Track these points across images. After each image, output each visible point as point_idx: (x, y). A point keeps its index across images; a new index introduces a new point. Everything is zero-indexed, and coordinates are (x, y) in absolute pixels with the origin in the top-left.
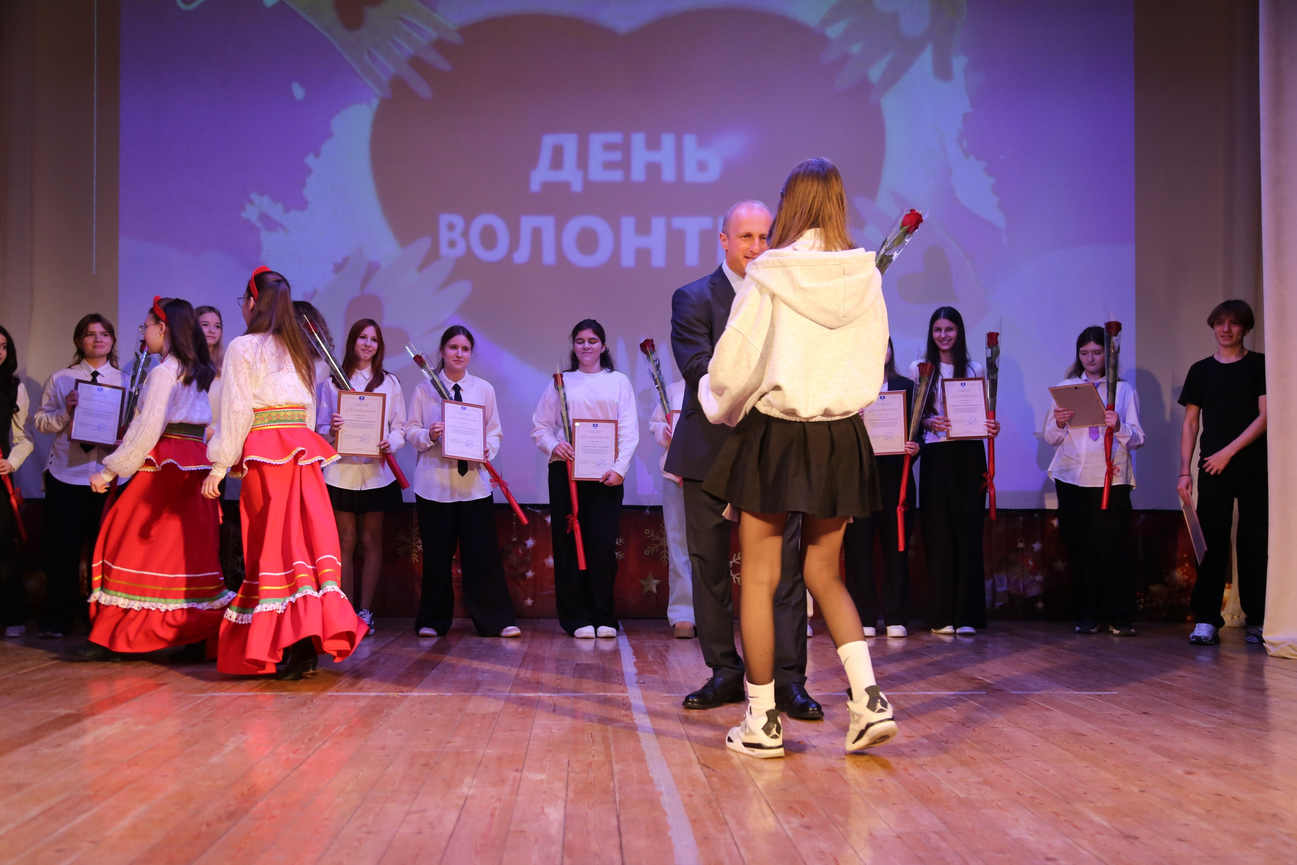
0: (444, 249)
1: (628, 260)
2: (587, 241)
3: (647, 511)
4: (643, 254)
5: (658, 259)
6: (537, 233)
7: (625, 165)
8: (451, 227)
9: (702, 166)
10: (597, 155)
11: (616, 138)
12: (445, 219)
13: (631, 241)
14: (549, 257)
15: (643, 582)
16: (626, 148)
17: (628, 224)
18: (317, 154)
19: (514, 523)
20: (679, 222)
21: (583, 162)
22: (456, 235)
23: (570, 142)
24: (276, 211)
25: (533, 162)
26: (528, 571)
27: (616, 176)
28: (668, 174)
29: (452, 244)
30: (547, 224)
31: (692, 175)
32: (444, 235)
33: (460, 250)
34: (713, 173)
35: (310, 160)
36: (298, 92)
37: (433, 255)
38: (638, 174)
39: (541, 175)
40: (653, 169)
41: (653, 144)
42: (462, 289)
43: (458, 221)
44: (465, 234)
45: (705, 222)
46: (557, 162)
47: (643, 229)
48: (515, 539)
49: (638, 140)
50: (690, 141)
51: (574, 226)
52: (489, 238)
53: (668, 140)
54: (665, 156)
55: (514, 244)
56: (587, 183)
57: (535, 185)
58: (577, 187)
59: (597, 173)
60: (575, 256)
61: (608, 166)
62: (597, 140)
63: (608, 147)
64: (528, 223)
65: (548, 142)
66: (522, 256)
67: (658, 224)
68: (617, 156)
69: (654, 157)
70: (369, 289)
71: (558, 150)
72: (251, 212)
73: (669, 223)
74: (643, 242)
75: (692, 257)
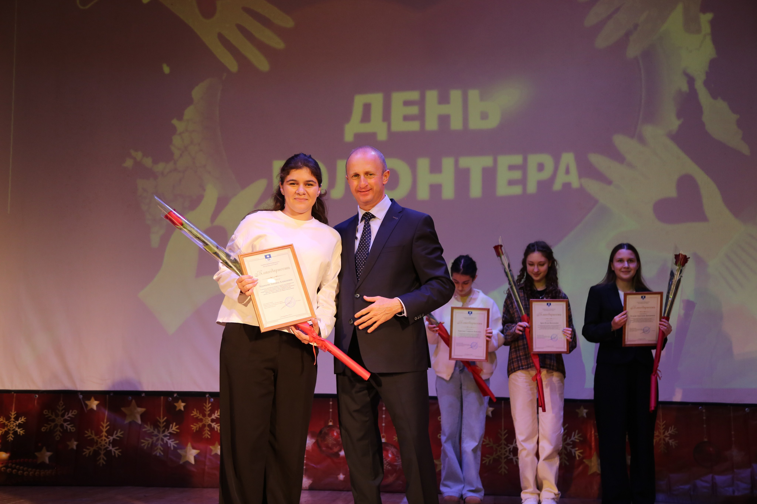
1: (423, 194)
4: (436, 189)
5: (448, 193)
7: (421, 117)
9: (484, 116)
10: (398, 110)
11: (414, 95)
13: (426, 179)
16: (421, 103)
17: (423, 164)
18: (180, 118)
19: (331, 410)
20: (465, 162)
21: (387, 116)
23: (376, 100)
24: (148, 162)
25: (347, 116)
26: (340, 450)
27: (414, 126)
28: (456, 124)
31: (476, 123)
34: (493, 122)
35: (175, 122)
36: (166, 69)
38: (432, 124)
39: (353, 129)
40: (444, 120)
41: (444, 99)
45: (487, 161)
46: (366, 117)
47: (436, 168)
48: (331, 424)
50: (474, 94)
53: (456, 95)
54: (454, 108)
55: (332, 184)
56: (391, 134)
57: (349, 137)
58: (382, 136)
59: (399, 125)
61: (406, 118)
62: (398, 98)
63: (407, 103)
64: (342, 165)
65: (359, 101)
66: (337, 193)
67: (448, 163)
68: (414, 110)
69: (444, 109)
70: (218, 222)
71: (367, 108)
72: (129, 163)
73: (456, 162)
74: (436, 179)
75: (476, 190)
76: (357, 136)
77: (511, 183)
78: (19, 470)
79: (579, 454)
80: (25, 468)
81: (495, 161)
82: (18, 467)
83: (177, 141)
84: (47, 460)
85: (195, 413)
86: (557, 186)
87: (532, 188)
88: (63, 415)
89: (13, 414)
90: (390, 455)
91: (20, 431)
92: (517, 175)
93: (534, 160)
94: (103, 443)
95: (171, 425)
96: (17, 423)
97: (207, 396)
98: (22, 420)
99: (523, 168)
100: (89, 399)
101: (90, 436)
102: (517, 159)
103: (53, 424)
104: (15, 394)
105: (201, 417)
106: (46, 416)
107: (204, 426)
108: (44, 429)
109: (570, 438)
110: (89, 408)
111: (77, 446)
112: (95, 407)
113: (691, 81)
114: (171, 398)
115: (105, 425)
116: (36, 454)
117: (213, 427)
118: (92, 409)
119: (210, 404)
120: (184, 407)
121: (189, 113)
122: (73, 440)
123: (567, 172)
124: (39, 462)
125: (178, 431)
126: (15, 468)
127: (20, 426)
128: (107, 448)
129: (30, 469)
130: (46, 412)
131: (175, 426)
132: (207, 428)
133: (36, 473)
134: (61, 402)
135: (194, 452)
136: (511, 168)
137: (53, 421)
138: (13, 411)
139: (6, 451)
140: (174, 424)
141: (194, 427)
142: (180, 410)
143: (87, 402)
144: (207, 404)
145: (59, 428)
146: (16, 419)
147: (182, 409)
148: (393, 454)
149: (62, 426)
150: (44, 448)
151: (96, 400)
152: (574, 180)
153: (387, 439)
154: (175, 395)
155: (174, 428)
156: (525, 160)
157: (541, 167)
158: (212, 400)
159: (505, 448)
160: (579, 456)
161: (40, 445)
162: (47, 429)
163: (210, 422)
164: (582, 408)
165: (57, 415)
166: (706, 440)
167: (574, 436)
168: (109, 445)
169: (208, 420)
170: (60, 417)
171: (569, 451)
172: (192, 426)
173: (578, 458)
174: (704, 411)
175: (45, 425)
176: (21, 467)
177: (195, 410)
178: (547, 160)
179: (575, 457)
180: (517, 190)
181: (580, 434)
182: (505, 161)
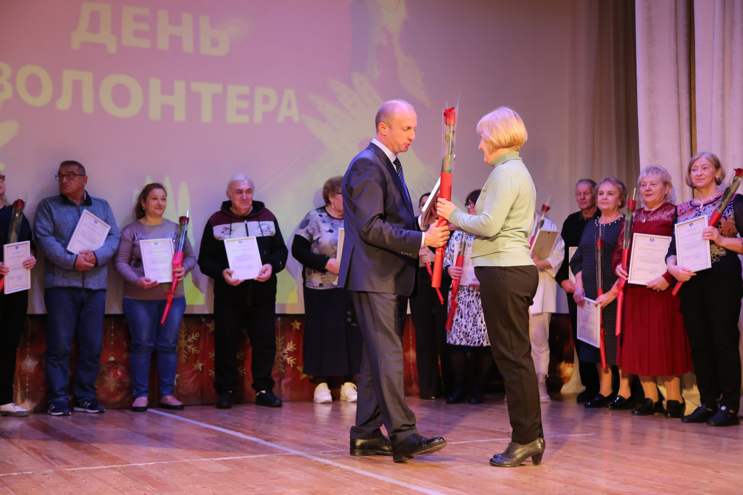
1: (155, 114)
2: (120, 96)
4: (167, 110)
5: (180, 115)
6: (77, 85)
7: (152, 35)
9: (215, 43)
10: (129, 25)
11: (145, 12)
13: (158, 99)
14: (88, 107)
16: (152, 20)
17: (155, 84)
20: (196, 86)
21: (116, 29)
22: (3, 81)
23: (105, 10)
25: (73, 23)
27: (145, 43)
28: (188, 47)
29: (1, 88)
30: (86, 78)
31: (206, 49)
33: (8, 94)
34: (222, 50)
38: (163, 44)
39: (79, 37)
40: (175, 41)
41: (175, 21)
42: (10, 128)
43: (6, 69)
44: (12, 81)
45: (218, 88)
46: (94, 26)
47: (168, 89)
49: (163, 16)
50: (204, 20)
51: (111, 82)
52: (34, 85)
53: (187, 18)
54: (185, 31)
55: (57, 93)
56: (121, 47)
57: (76, 45)
58: (112, 49)
59: (130, 40)
60: (110, 108)
61: (138, 34)
62: (129, 12)
63: (137, 18)
64: (69, 76)
65: (87, 8)
66: (64, 104)
67: (180, 86)
68: (145, 27)
69: (176, 31)
71: (95, 17)
73: (188, 87)
74: (167, 100)
75: (207, 116)
76: (84, 45)
77: (239, 112)
79: (293, 362)
81: (225, 89)
86: (280, 119)
87: (258, 119)
90: (119, 373)
92: (244, 105)
93: (260, 92)
99: (250, 98)
102: (245, 90)
109: (286, 348)
113: (389, 36)
123: (289, 107)
136: (240, 97)
148: (122, 371)
152: (294, 114)
153: (115, 357)
156: (252, 91)
157: (266, 100)
160: (293, 364)
164: (296, 321)
167: (289, 346)
171: (285, 360)
173: (292, 366)
178: (272, 93)
179: (290, 365)
180: (244, 119)
181: (294, 345)
182: (234, 90)
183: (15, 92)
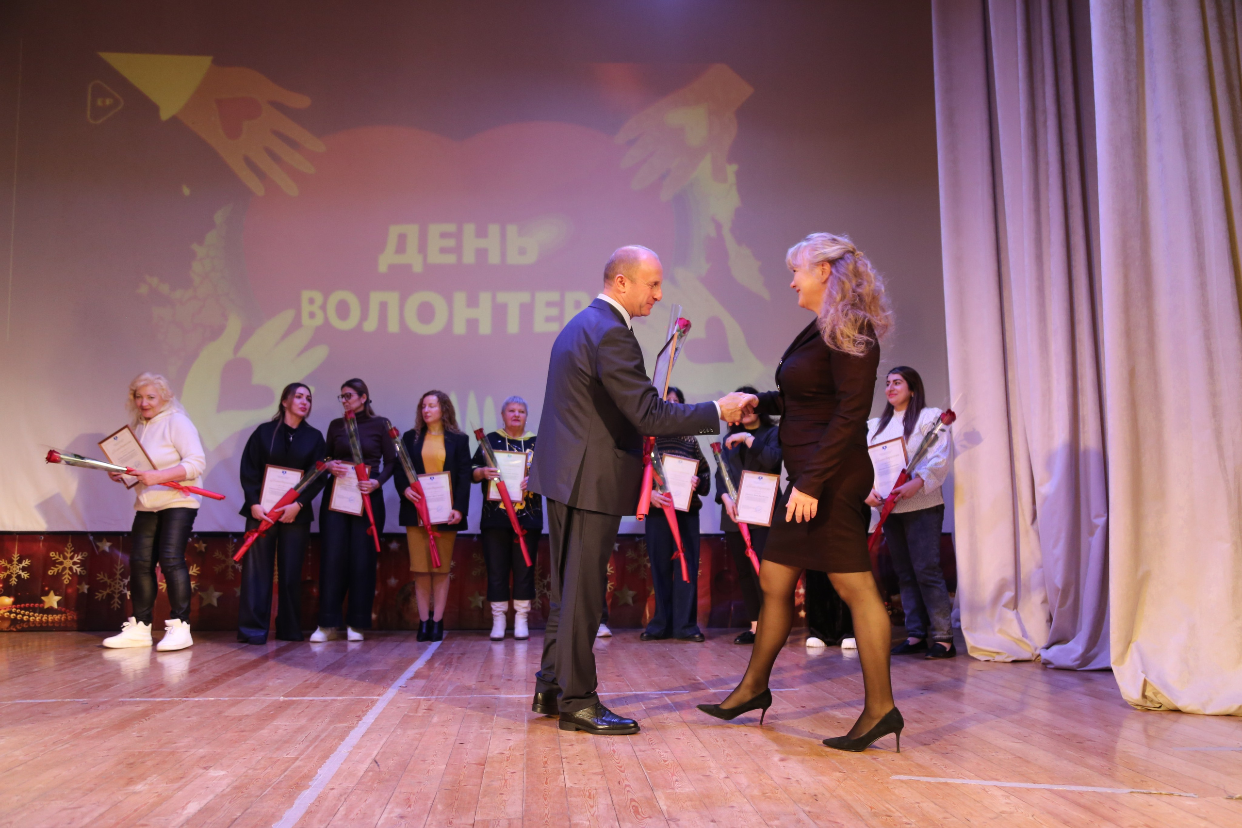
0: (305, 320)
1: (459, 328)
2: (426, 313)
3: (475, 539)
4: (472, 324)
5: (485, 328)
6: (383, 306)
7: (458, 250)
8: (312, 301)
9: (522, 251)
10: (435, 242)
11: (451, 228)
12: (306, 295)
13: (462, 313)
14: (393, 326)
15: (470, 599)
16: (458, 236)
17: (460, 298)
18: (201, 242)
20: (502, 297)
21: (423, 248)
22: (315, 308)
23: (412, 231)
24: (165, 288)
25: (381, 247)
27: (451, 259)
28: (494, 258)
29: (312, 315)
30: (392, 298)
31: (513, 258)
32: (306, 308)
33: (319, 320)
34: (531, 258)
35: (195, 247)
36: (186, 191)
37: (296, 324)
38: (469, 258)
39: (386, 260)
40: (482, 253)
41: (482, 233)
42: (320, 353)
43: (318, 297)
44: (323, 308)
45: (524, 297)
46: (401, 248)
47: (473, 302)
49: (469, 229)
50: (512, 230)
51: (415, 300)
52: (343, 310)
53: (494, 229)
54: (492, 243)
55: (364, 316)
56: (426, 265)
57: (383, 268)
58: (418, 268)
59: (435, 258)
60: (416, 326)
61: (443, 250)
62: (435, 230)
63: (444, 235)
64: (376, 298)
65: (394, 231)
66: (370, 325)
67: (485, 298)
68: (451, 243)
69: (482, 243)
70: (242, 353)
71: (402, 238)
72: (143, 290)
73: (494, 298)
74: (472, 313)
75: (513, 326)
76: (392, 267)
77: (548, 319)
78: (24, 615)
79: (611, 587)
80: (31, 614)
81: (533, 297)
82: (22, 612)
83: (196, 267)
84: (55, 606)
85: (217, 554)
88: (72, 558)
89: (16, 557)
91: (25, 575)
92: (554, 312)
93: (571, 297)
94: (117, 586)
95: (191, 567)
96: (21, 566)
97: (230, 536)
98: (26, 563)
99: (560, 305)
100: (101, 541)
101: (102, 579)
102: (555, 296)
103: (61, 567)
104: (17, 536)
105: (223, 558)
106: (53, 559)
107: (227, 567)
108: (51, 572)
110: (101, 550)
111: (89, 590)
112: (107, 549)
113: (719, 227)
114: (190, 539)
115: (119, 568)
116: (43, 598)
117: (237, 568)
118: (104, 552)
119: (234, 545)
120: (206, 548)
121: (211, 237)
122: (84, 583)
124: (46, 607)
125: (198, 572)
126: (20, 613)
127: (24, 569)
128: (122, 591)
129: (36, 614)
130: (53, 554)
131: (196, 567)
132: (230, 569)
133: (44, 619)
134: (70, 543)
135: (217, 594)
136: (549, 304)
137: (61, 563)
138: (16, 553)
139: (9, 596)
140: (195, 565)
141: (217, 569)
142: (201, 552)
143: (98, 544)
144: (231, 544)
145: (67, 571)
146: (20, 562)
147: (203, 550)
149: (71, 569)
150: (52, 593)
151: (108, 541)
154: (195, 536)
155: (195, 570)
156: (562, 297)
158: (235, 540)
159: (539, 583)
160: (610, 588)
161: (47, 589)
162: (54, 572)
163: (233, 564)
165: (65, 558)
166: (726, 568)
168: (124, 588)
169: (230, 562)
170: (69, 560)
172: (214, 567)
173: (609, 591)
174: (725, 541)
175: (52, 568)
176: (27, 613)
177: (217, 551)
178: (583, 297)
180: (554, 327)
181: (612, 568)
182: (542, 297)
183: (326, 319)
